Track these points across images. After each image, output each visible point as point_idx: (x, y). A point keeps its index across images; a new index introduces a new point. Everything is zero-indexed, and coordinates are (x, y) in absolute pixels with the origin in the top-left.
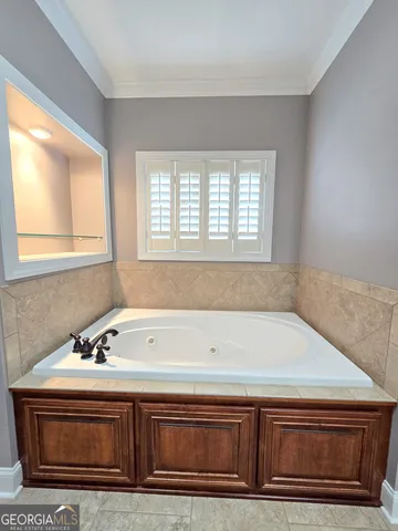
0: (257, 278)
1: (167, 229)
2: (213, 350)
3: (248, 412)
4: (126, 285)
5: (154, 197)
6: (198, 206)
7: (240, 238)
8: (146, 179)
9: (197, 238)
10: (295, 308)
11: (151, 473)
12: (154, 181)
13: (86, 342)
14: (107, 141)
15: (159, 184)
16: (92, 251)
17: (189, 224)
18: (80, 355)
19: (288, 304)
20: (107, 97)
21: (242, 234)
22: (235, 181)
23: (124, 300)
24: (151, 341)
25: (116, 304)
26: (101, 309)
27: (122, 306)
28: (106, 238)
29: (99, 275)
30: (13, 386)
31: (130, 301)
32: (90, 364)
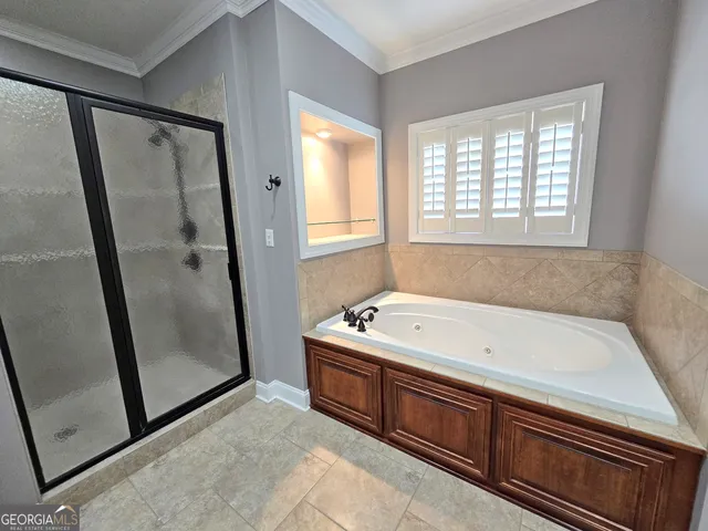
0: (562, 269)
1: (442, 207)
2: (488, 351)
3: (484, 402)
4: (397, 267)
5: (427, 173)
6: (478, 177)
7: (537, 214)
8: (419, 153)
9: (477, 216)
10: (629, 317)
11: (394, 430)
12: (427, 154)
13: (352, 313)
14: (380, 122)
15: (433, 157)
16: (367, 232)
17: (468, 199)
18: (347, 323)
19: (616, 309)
20: (381, 73)
21: (540, 209)
22: (532, 140)
23: (395, 283)
24: (418, 328)
25: (387, 286)
26: (372, 289)
27: (394, 289)
28: (378, 220)
29: (369, 257)
30: (305, 335)
31: (400, 285)
32: (354, 331)
